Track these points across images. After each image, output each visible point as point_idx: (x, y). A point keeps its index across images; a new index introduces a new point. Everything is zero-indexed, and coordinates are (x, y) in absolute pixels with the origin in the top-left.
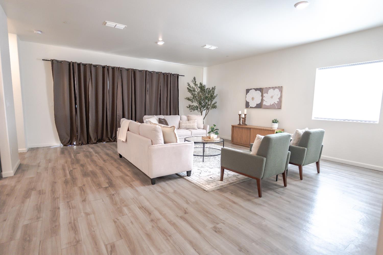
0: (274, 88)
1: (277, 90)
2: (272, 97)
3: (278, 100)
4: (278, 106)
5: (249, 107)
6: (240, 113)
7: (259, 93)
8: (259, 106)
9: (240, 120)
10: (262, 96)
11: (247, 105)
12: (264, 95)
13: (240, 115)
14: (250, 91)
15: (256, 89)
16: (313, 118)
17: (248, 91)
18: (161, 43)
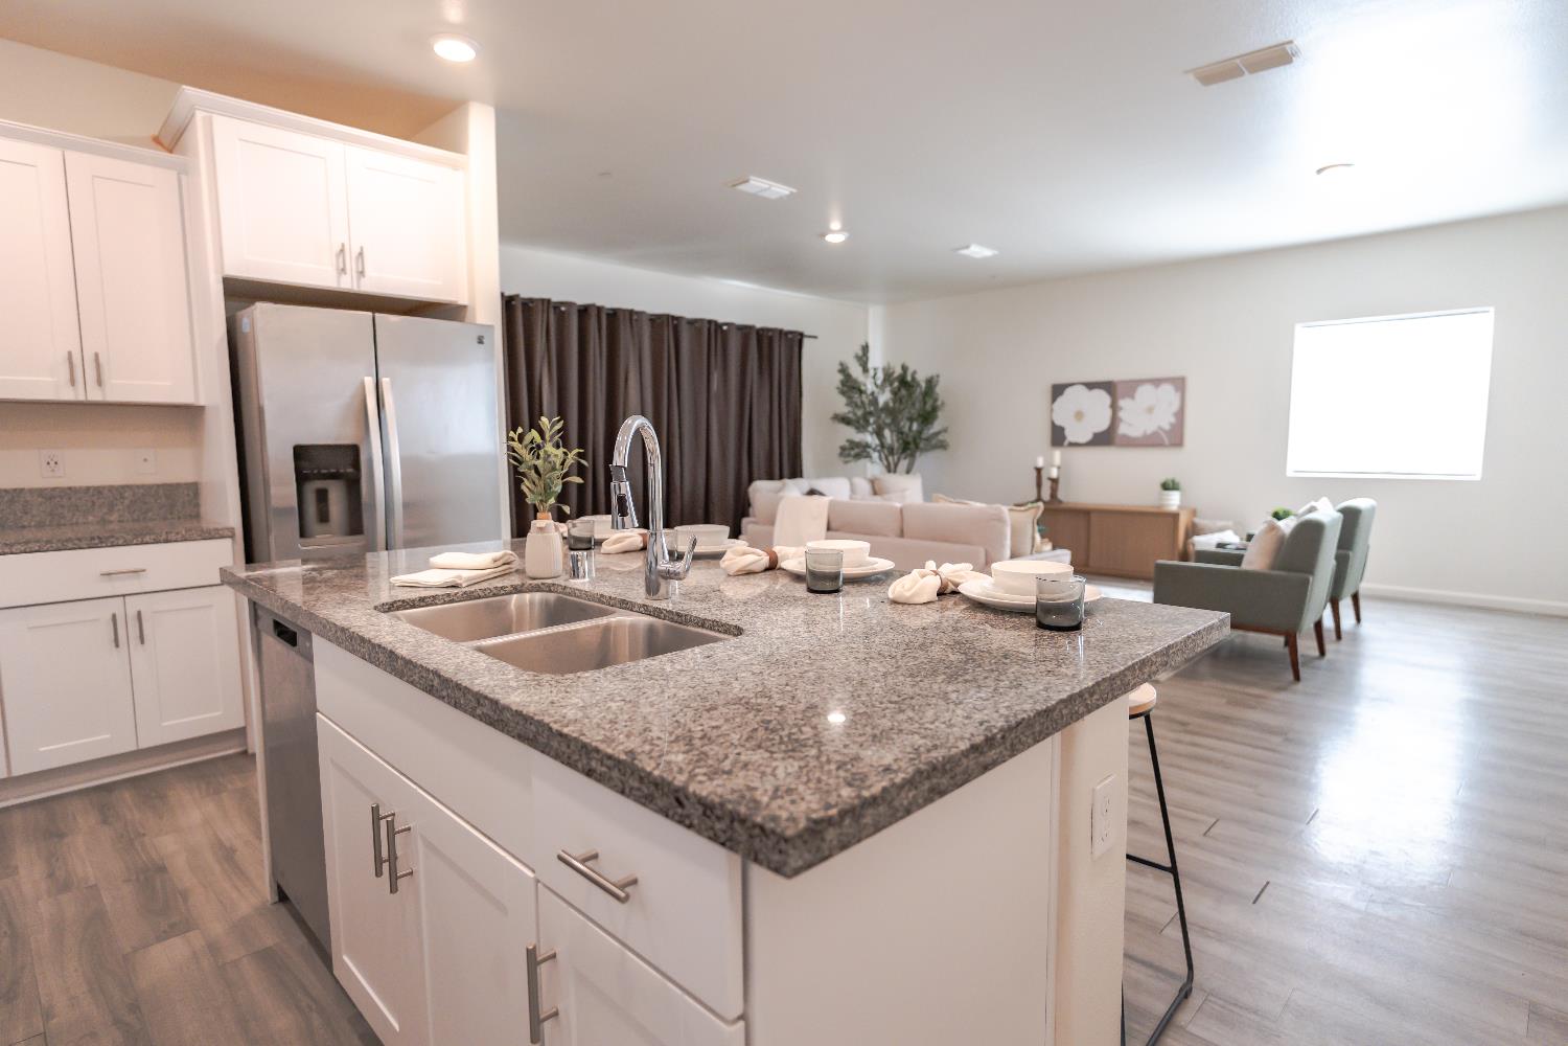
0: (1157, 382)
1: (1168, 390)
2: (1150, 410)
3: (1173, 420)
4: (1174, 437)
5: (1066, 443)
6: (1040, 463)
7: (1102, 397)
8: (1104, 439)
9: (1039, 485)
10: (1114, 407)
11: (1058, 437)
12: (1122, 403)
13: (1039, 470)
14: (1068, 391)
15: (1090, 386)
16: (1290, 473)
17: (1058, 390)
18: (836, 238)
